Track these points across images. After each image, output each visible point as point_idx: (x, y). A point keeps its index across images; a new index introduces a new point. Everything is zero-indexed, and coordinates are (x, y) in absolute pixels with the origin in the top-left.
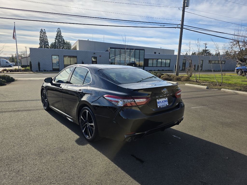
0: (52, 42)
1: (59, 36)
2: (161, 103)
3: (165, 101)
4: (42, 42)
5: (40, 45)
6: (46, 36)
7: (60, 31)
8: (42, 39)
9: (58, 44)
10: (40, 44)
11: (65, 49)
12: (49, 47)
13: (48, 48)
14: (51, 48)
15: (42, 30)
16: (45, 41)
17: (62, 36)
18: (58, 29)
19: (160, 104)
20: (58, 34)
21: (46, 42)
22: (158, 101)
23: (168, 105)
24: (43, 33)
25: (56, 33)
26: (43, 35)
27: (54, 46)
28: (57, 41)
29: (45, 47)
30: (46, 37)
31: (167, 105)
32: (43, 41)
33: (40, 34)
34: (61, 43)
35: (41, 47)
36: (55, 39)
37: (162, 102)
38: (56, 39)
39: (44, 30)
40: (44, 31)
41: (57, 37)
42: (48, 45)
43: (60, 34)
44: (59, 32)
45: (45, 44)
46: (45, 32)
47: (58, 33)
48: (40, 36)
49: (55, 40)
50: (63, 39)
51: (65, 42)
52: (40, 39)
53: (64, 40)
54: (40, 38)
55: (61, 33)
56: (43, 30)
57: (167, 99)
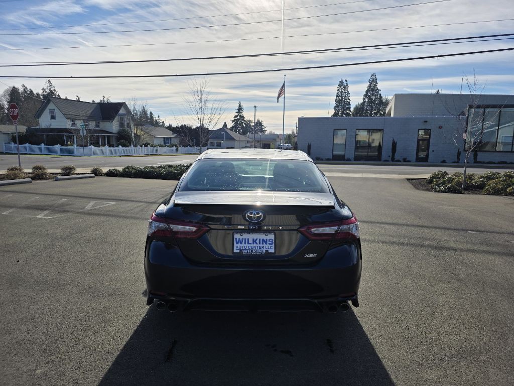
0: (357, 104)
1: (373, 90)
2: (249, 244)
4: (340, 104)
5: (335, 110)
6: (348, 92)
7: (376, 79)
8: (339, 99)
9: (369, 105)
10: (336, 108)
11: (381, 114)
12: (350, 113)
13: (348, 115)
14: (353, 115)
15: (341, 82)
16: (344, 102)
17: (378, 89)
18: (372, 75)
19: (243, 245)
20: (370, 86)
21: (347, 105)
22: (238, 236)
24: (342, 87)
25: (368, 84)
26: (342, 92)
27: (360, 110)
28: (367, 100)
29: (343, 113)
30: (348, 94)
32: (342, 103)
33: (338, 90)
34: (374, 104)
35: (336, 115)
36: (363, 97)
37: (251, 242)
38: (366, 96)
39: (346, 81)
40: (345, 83)
41: (367, 92)
42: (349, 109)
43: (375, 86)
44: (373, 81)
45: (344, 108)
46: (347, 86)
47: (371, 83)
48: (337, 93)
49: (364, 99)
50: (380, 94)
51: (384, 101)
52: (336, 99)
53: (381, 97)
54: (337, 96)
55: (377, 83)
56: (344, 81)
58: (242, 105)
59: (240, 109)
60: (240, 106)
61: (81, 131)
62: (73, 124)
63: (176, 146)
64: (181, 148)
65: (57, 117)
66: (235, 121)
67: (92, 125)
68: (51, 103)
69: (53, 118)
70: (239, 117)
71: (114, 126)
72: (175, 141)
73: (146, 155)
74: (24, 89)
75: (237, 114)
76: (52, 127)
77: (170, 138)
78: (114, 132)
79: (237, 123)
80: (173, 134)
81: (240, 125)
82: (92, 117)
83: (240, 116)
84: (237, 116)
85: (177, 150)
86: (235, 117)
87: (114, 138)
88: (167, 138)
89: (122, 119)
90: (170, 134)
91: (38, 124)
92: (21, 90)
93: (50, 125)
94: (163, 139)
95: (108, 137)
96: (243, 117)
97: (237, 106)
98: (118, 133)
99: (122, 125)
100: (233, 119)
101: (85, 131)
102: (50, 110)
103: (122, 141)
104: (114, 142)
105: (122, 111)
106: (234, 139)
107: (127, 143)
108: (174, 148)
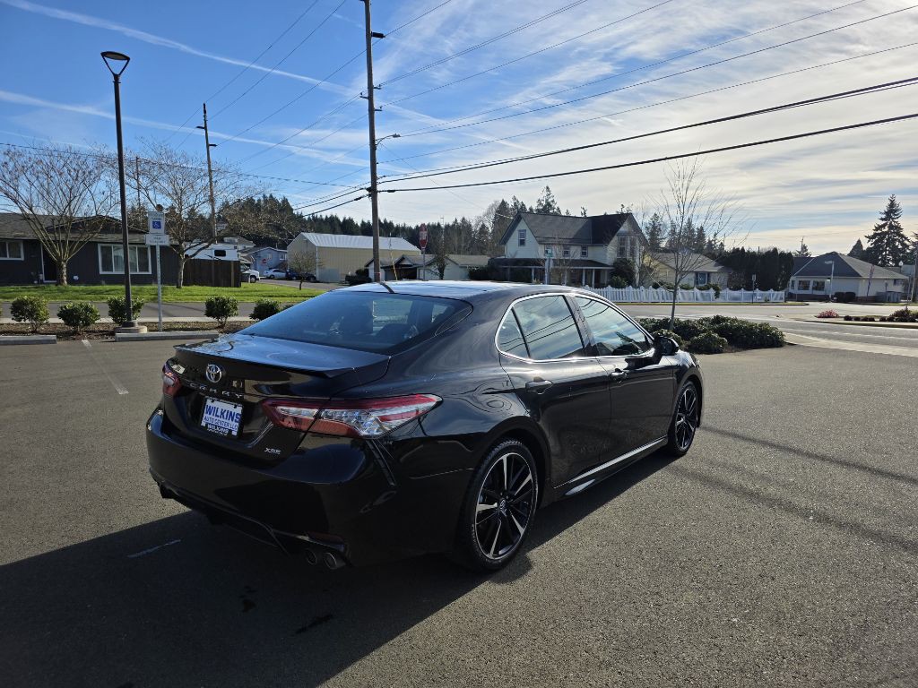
2: (217, 416)
3: (231, 415)
19: (211, 416)
22: (209, 403)
23: (234, 433)
31: (230, 431)
37: (219, 414)
57: (239, 410)
58: (897, 202)
59: (892, 211)
60: (892, 204)
61: (547, 263)
62: (566, 253)
63: (717, 289)
64: (726, 292)
65: (527, 243)
66: (878, 237)
67: (575, 252)
68: (522, 221)
69: (522, 243)
70: (886, 229)
71: (608, 254)
72: (719, 277)
73: (654, 303)
74: (515, 203)
75: (884, 222)
76: (518, 257)
77: (709, 274)
78: (607, 263)
79: (881, 240)
80: (716, 266)
81: (888, 244)
82: (575, 240)
83: (891, 227)
84: (884, 226)
85: (717, 295)
86: (877, 229)
87: (606, 273)
88: (703, 274)
89: (622, 242)
90: (710, 266)
91: (503, 252)
92: (511, 204)
93: (516, 253)
94: (694, 275)
95: (598, 272)
96: (898, 228)
97: (884, 207)
98: (615, 264)
99: (621, 251)
100: (871, 233)
101: (552, 263)
102: (520, 231)
103: (615, 278)
104: (605, 279)
105: (624, 228)
106: (858, 275)
107: (624, 282)
108: (712, 292)
